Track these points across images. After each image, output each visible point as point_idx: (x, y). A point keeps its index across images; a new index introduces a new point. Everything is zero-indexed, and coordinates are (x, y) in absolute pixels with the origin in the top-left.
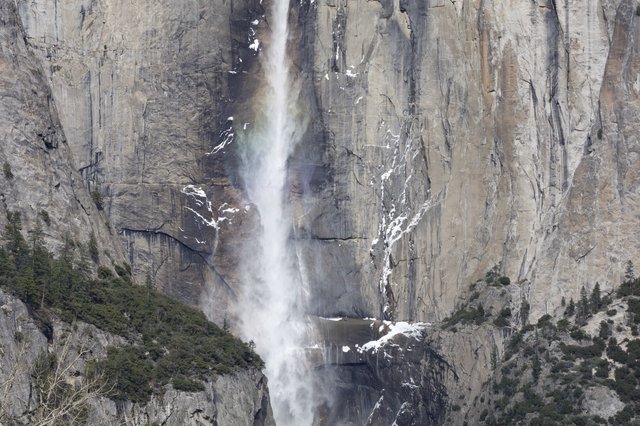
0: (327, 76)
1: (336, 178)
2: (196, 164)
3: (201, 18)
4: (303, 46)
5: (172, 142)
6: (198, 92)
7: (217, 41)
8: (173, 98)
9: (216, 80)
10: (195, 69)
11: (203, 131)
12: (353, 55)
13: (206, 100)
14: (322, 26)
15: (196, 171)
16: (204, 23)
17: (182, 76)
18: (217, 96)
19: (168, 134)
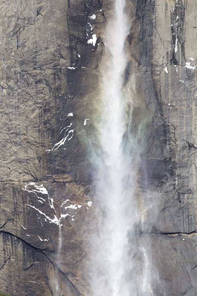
0: (166, 69)
1: (177, 172)
2: (37, 161)
3: (38, 13)
4: (142, 40)
5: (13, 139)
6: (37, 89)
7: (55, 37)
8: (13, 96)
9: (55, 76)
10: (34, 66)
11: (44, 128)
12: (192, 48)
13: (45, 97)
14: (160, 19)
15: (37, 168)
16: (41, 19)
17: (20, 73)
18: (56, 92)
19: (8, 132)
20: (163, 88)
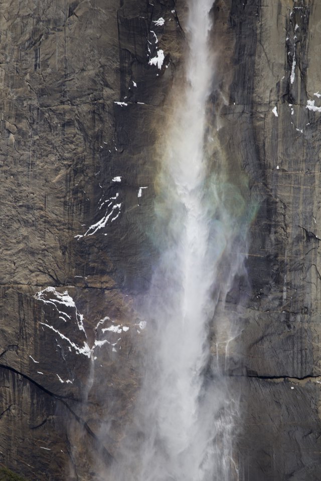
0: (274, 111)
1: (287, 278)
2: (59, 253)
3: (71, 13)
4: (237, 61)
5: (22, 216)
6: (64, 135)
7: (96, 52)
8: (24, 146)
9: (94, 116)
10: (60, 97)
11: (72, 199)
12: (318, 76)
13: (77, 149)
14: (269, 28)
15: (59, 264)
16: (76, 23)
17: (38, 109)
18: (95, 142)
19: (14, 204)
20: (269, 140)
